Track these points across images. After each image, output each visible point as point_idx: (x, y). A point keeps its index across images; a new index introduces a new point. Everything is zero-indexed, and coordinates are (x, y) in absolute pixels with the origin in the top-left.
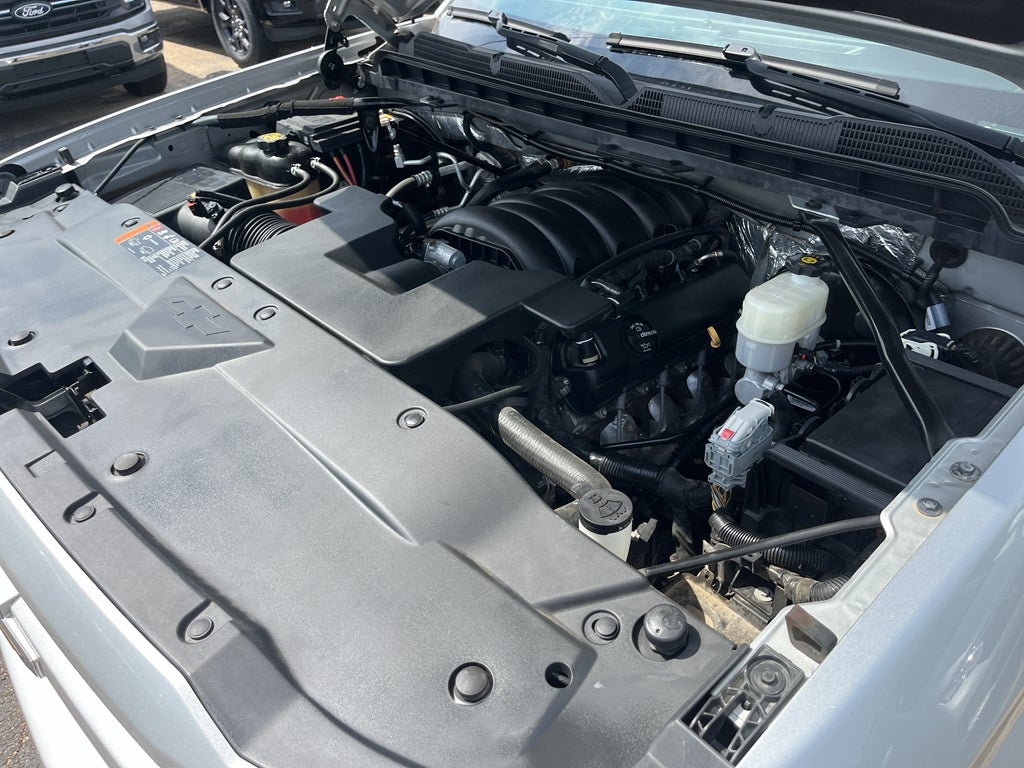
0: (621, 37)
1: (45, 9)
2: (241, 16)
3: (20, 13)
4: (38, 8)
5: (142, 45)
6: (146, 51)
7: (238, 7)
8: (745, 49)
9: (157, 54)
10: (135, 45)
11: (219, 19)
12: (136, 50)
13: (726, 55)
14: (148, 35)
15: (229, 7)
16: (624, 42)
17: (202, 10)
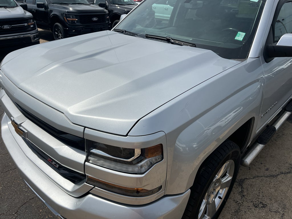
0: (148, 35)
1: (10, 27)
2: (61, 33)
3: (3, 27)
4: (8, 26)
5: (34, 38)
6: (35, 39)
7: (60, 31)
8: (170, 38)
9: (38, 41)
10: (33, 38)
11: (55, 34)
12: (33, 39)
13: (167, 39)
14: (36, 36)
15: (58, 31)
16: (148, 36)
17: (51, 31)
